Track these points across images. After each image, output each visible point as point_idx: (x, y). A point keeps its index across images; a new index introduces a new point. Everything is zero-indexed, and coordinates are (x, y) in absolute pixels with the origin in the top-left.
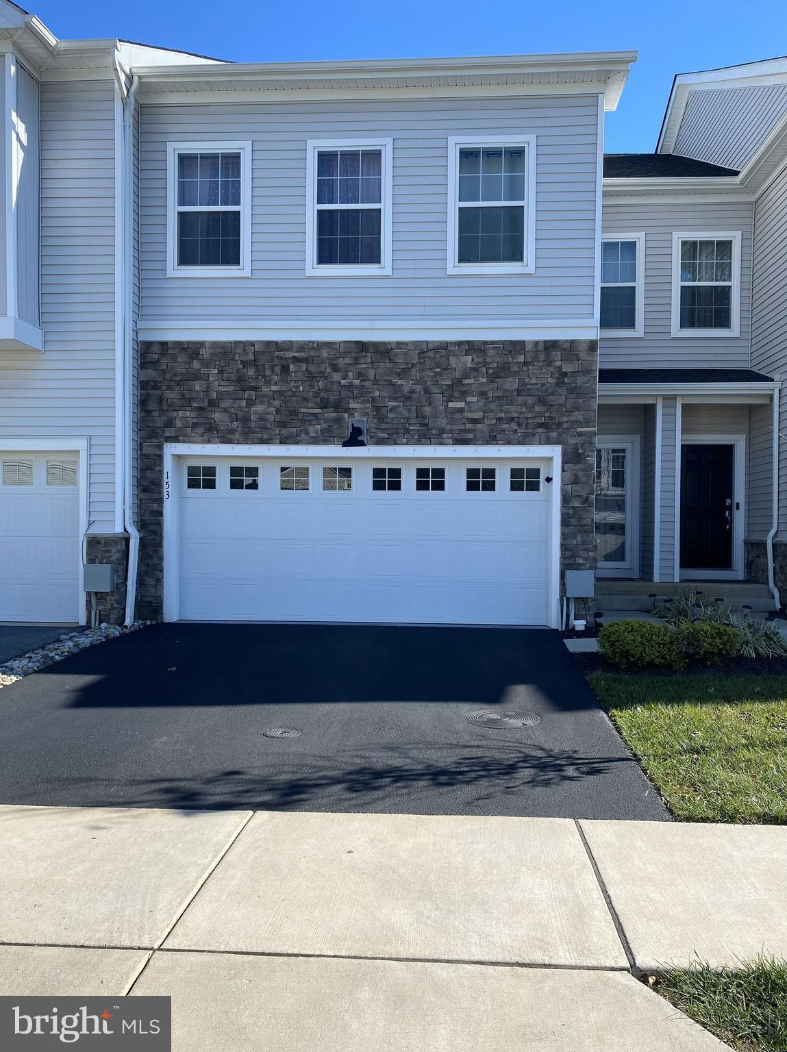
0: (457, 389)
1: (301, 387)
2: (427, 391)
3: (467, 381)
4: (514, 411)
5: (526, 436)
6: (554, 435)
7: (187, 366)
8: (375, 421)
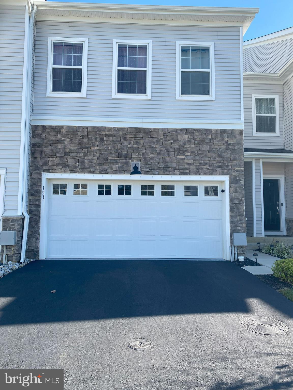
0: (181, 150)
1: (109, 148)
3: (186, 146)
4: (207, 160)
5: (213, 171)
6: (225, 171)
7: (55, 137)
8: (144, 163)
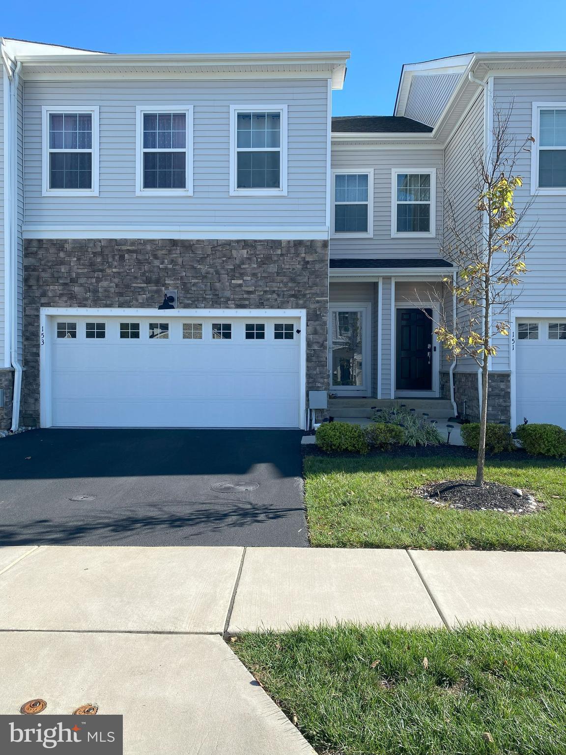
0: (237, 271)
1: (133, 270)
2: (217, 272)
3: (243, 266)
4: (275, 286)
5: (282, 302)
6: (301, 302)
7: (56, 256)
8: (183, 292)
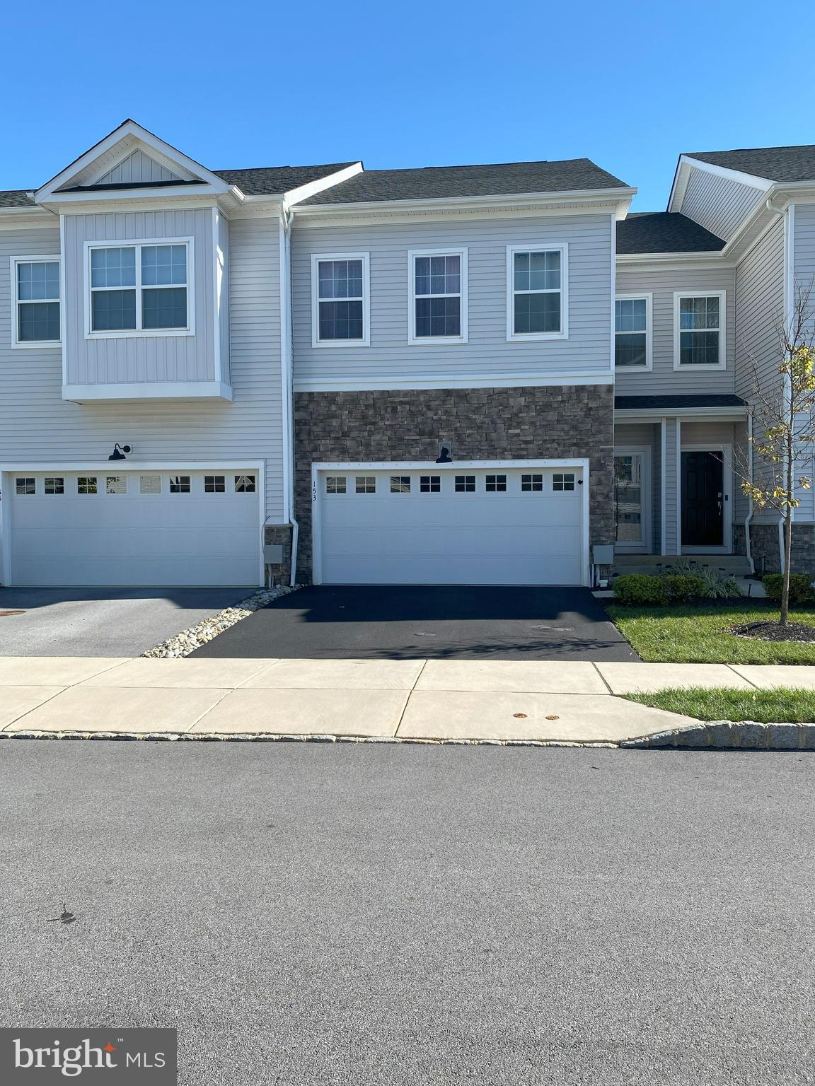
0: (514, 421)
1: (406, 422)
2: (493, 422)
3: (521, 415)
4: (555, 435)
5: (563, 452)
6: (583, 451)
7: (327, 409)
8: (457, 444)
